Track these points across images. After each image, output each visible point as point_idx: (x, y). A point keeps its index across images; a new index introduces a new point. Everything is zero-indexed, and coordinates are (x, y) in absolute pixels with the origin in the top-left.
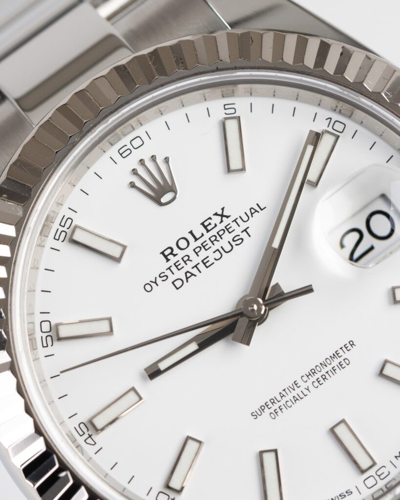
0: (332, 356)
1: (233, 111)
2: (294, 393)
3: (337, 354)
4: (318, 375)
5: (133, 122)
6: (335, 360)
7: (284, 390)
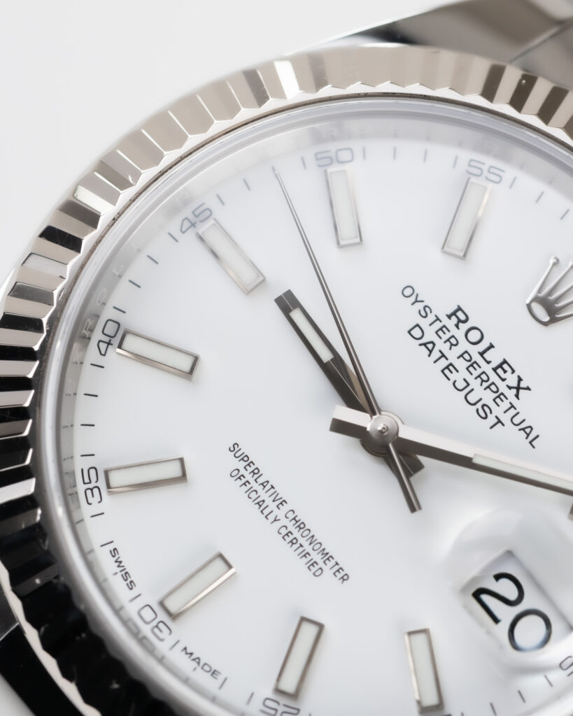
0: (325, 552)
2: (269, 501)
3: (328, 559)
4: (296, 534)
6: (320, 556)
7: (273, 487)
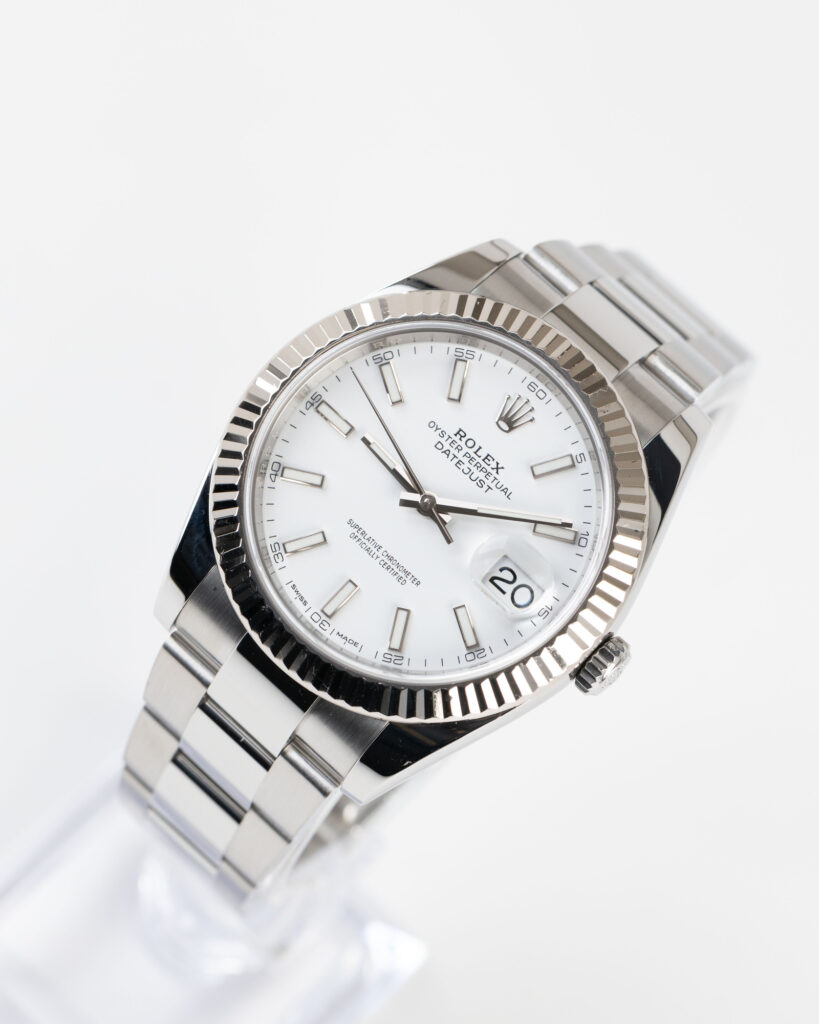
0: (406, 571)
1: (579, 460)
2: (372, 548)
3: (408, 574)
4: (389, 563)
5: (558, 391)
6: (404, 573)
7: (373, 540)
